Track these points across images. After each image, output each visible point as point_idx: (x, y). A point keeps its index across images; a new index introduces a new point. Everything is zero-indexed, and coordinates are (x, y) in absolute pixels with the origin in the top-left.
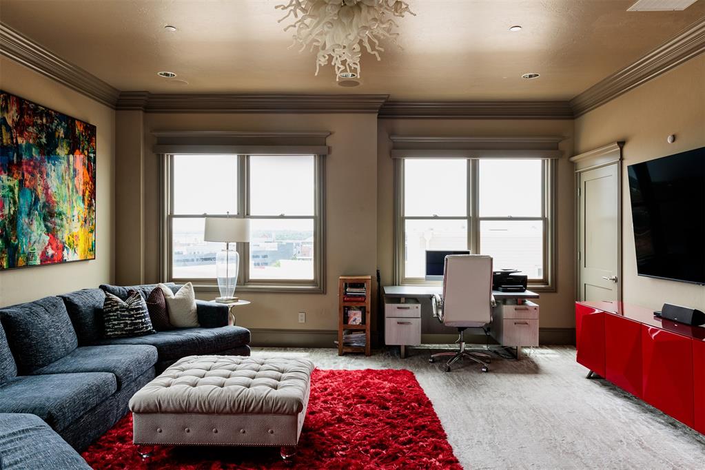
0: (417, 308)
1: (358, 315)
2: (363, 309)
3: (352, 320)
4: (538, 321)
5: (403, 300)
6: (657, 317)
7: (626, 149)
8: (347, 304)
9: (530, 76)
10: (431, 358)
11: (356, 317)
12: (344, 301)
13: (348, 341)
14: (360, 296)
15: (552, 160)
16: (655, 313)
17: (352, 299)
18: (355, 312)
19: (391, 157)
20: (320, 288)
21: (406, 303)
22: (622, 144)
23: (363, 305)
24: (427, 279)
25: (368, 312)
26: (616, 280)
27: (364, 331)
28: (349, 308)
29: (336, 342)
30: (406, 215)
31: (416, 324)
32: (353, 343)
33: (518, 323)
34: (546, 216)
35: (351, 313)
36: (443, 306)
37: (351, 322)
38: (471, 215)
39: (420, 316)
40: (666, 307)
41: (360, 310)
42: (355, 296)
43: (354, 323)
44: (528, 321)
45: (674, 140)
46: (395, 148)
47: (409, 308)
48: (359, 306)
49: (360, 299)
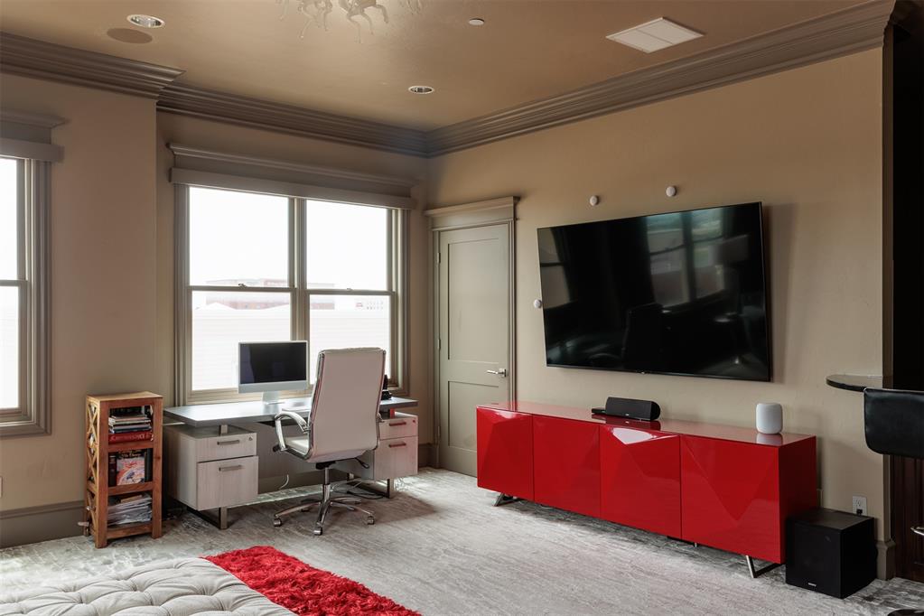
0: (250, 439)
1: (138, 466)
2: (148, 455)
3: (125, 475)
4: (417, 438)
5: (224, 429)
6: (596, 414)
7: (521, 207)
8: (115, 448)
9: (420, 90)
10: (276, 519)
11: (132, 472)
12: (110, 443)
13: (111, 517)
14: (140, 431)
15: (403, 212)
16: (593, 410)
17: (126, 438)
18: (130, 461)
19: (170, 181)
20: (38, 424)
21: (229, 433)
22: (517, 199)
23: (146, 445)
24: (241, 391)
25: (159, 458)
26: (505, 374)
27: (150, 493)
28: (118, 456)
29: (80, 524)
30: (192, 283)
31: (251, 466)
32: (124, 519)
33: (394, 446)
34: (394, 290)
35: (122, 464)
36: (311, 432)
37: (123, 481)
38: (296, 286)
39: (255, 453)
40: (610, 400)
41: (142, 456)
42: (130, 431)
43: (130, 482)
44: (405, 440)
45: (598, 203)
46: (175, 166)
47: (238, 441)
48: (138, 448)
49: (140, 436)
